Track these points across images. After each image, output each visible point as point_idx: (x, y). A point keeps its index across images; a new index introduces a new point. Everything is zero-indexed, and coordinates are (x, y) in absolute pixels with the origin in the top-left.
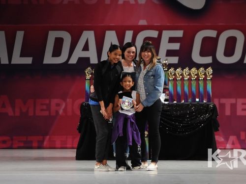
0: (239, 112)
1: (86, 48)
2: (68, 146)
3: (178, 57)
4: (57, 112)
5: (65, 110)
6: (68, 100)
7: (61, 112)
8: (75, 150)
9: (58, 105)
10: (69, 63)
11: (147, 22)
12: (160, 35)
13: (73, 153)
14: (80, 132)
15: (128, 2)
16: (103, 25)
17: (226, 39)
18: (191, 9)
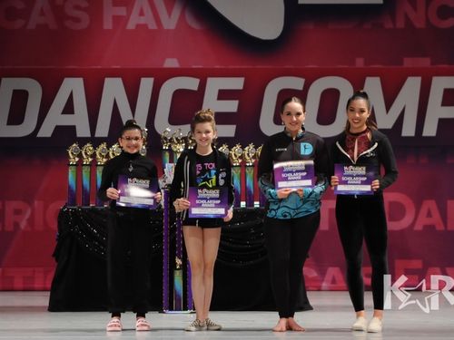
1: (69, 109)
2: (36, 286)
3: (235, 126)
4: (17, 225)
5: (31, 221)
6: (36, 202)
7: (23, 225)
8: (49, 293)
9: (18, 212)
10: (39, 135)
11: (179, 62)
12: (202, 86)
13: (43, 299)
14: (57, 261)
15: (145, 26)
16: (99, 67)
17: (320, 94)
18: (259, 39)
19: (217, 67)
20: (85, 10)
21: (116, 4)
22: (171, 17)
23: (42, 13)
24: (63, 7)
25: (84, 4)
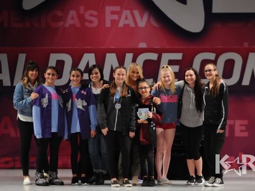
0: (238, 133)
11: (147, 45)
12: (160, 58)
15: (128, 25)
16: (103, 47)
17: (224, 62)
18: (190, 32)
19: (168, 47)
20: (95, 16)
21: (113, 13)
22: (143, 20)
23: (72, 18)
24: (83, 15)
25: (95, 13)
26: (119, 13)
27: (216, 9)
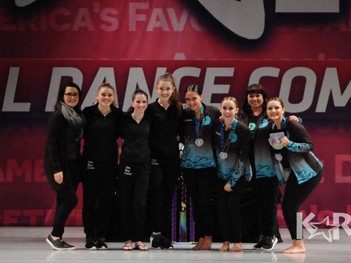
11: (186, 56)
12: (203, 74)
15: (160, 29)
16: (126, 59)
17: (291, 80)
18: (245, 39)
19: (214, 59)
20: (115, 16)
21: (139, 12)
22: (180, 23)
23: (83, 19)
24: (99, 14)
25: (114, 12)
26: (148, 13)
27: (280, 8)
